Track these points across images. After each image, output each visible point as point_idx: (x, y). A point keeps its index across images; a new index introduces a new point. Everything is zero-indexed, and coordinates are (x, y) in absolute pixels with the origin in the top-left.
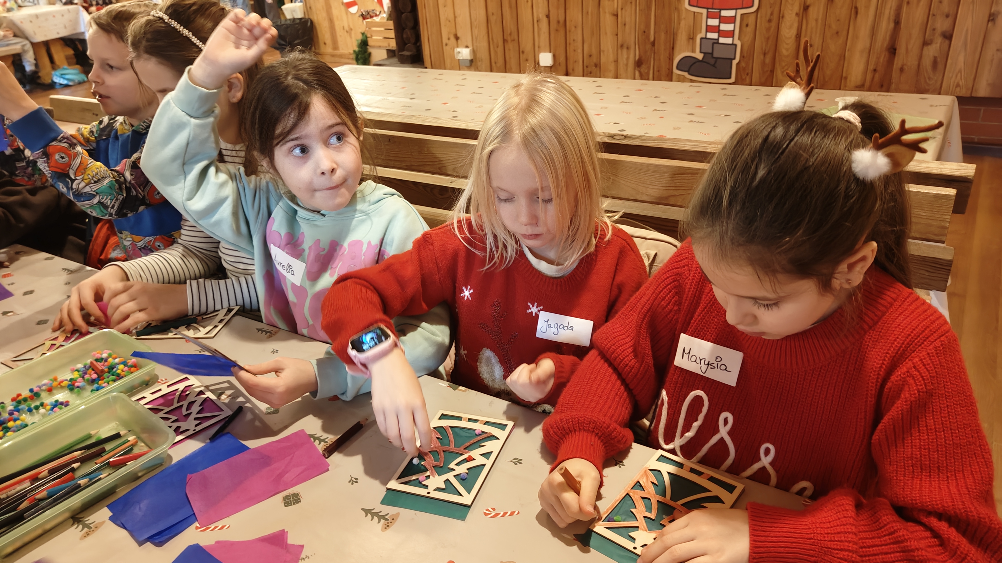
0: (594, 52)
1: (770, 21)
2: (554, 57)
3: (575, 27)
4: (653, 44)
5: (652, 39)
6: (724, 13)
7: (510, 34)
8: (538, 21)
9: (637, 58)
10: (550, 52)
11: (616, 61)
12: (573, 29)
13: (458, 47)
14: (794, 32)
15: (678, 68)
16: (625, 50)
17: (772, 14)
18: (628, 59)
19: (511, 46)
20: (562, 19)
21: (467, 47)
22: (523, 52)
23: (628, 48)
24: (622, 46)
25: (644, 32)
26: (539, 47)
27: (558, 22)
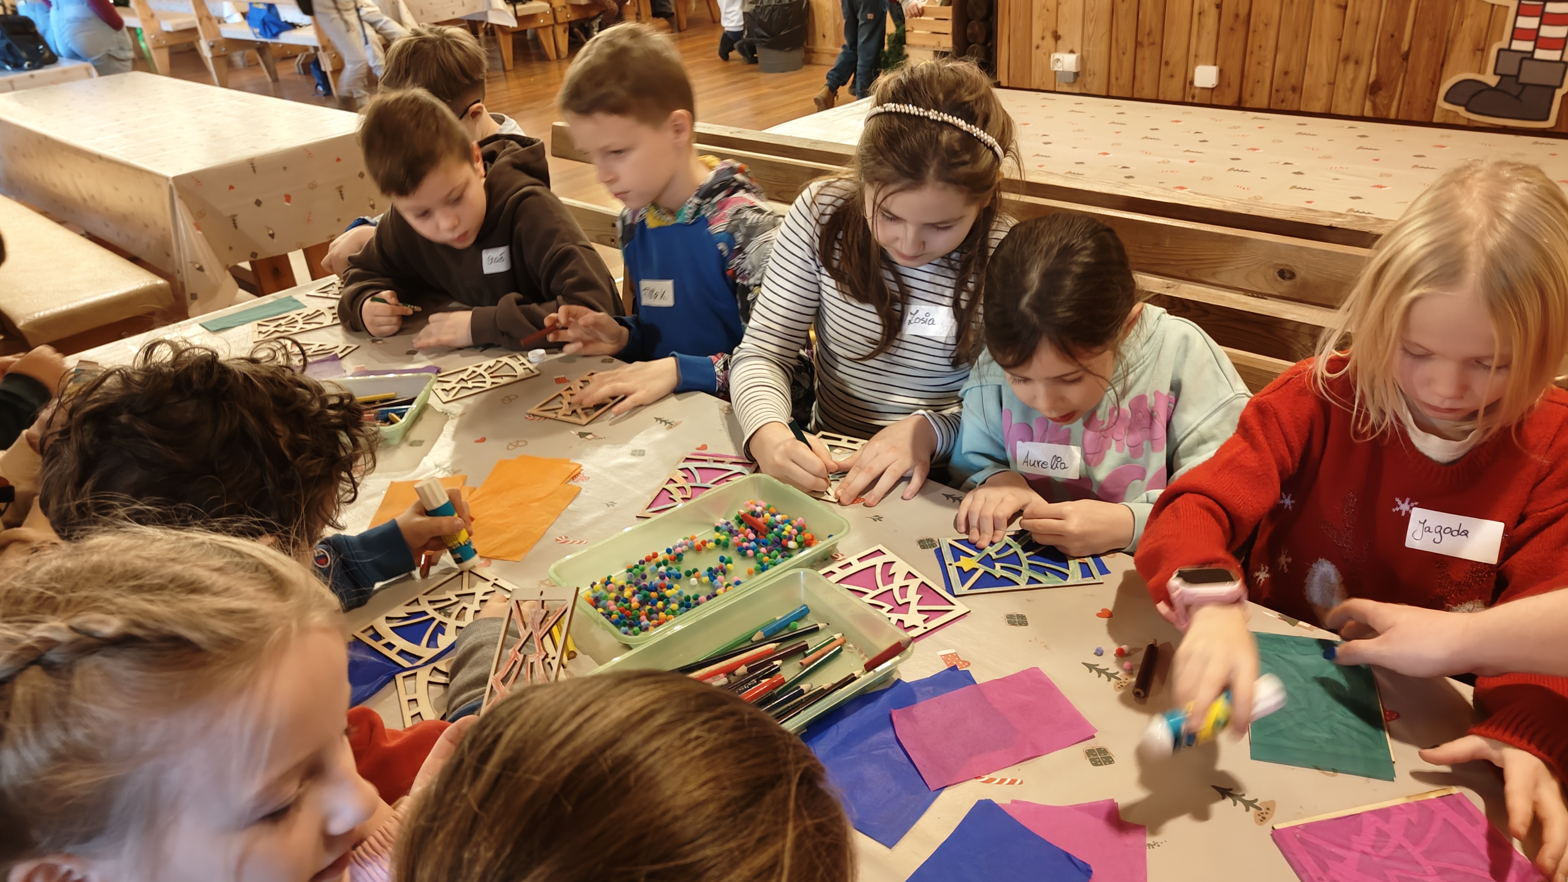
0: (1294, 66)
2: (1221, 72)
3: (1266, 25)
4: (1406, 57)
5: (1405, 47)
7: (1149, 34)
8: (1200, 14)
9: (1371, 80)
10: (1215, 65)
11: (1332, 84)
12: (1262, 26)
13: (1056, 51)
15: (1446, 99)
16: (1351, 67)
18: (1354, 81)
19: (1147, 52)
20: (1243, 11)
21: (1072, 52)
22: (1167, 63)
23: (1357, 62)
24: (1347, 59)
25: (1392, 36)
26: (1196, 56)
27: (1237, 16)
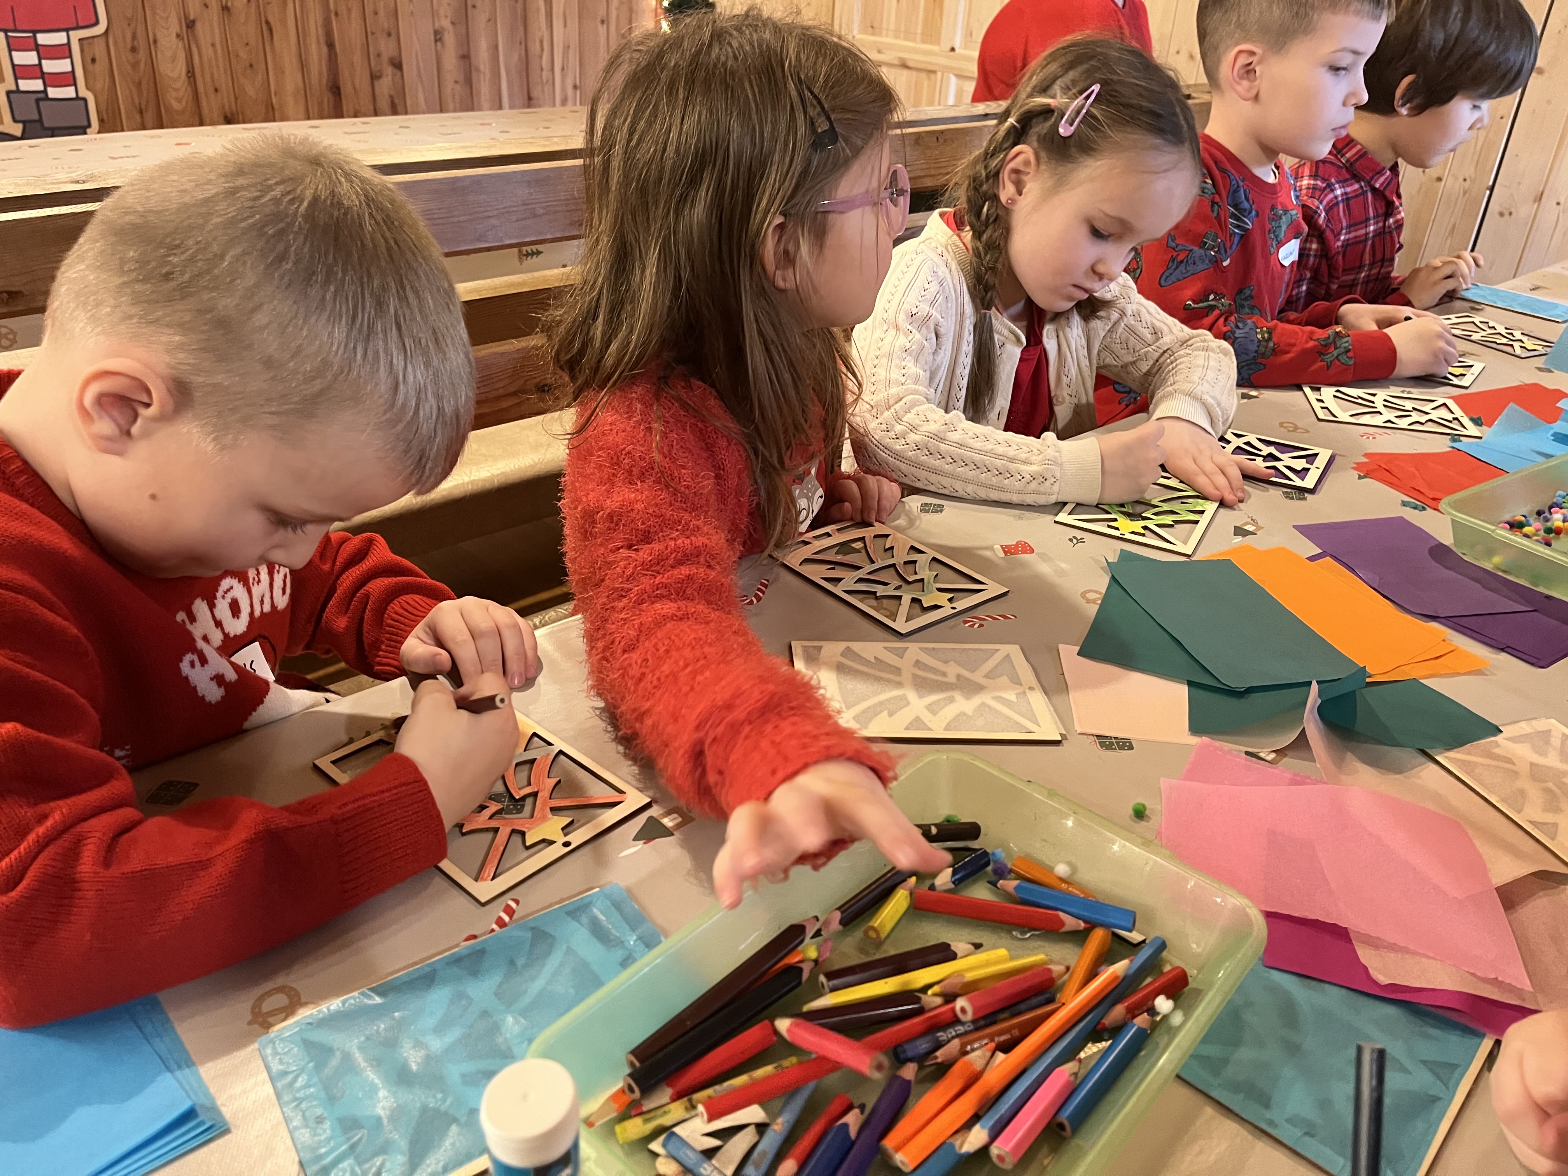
1: (134, 50)
6: (43, 39)
14: (181, 68)
17: (134, 37)
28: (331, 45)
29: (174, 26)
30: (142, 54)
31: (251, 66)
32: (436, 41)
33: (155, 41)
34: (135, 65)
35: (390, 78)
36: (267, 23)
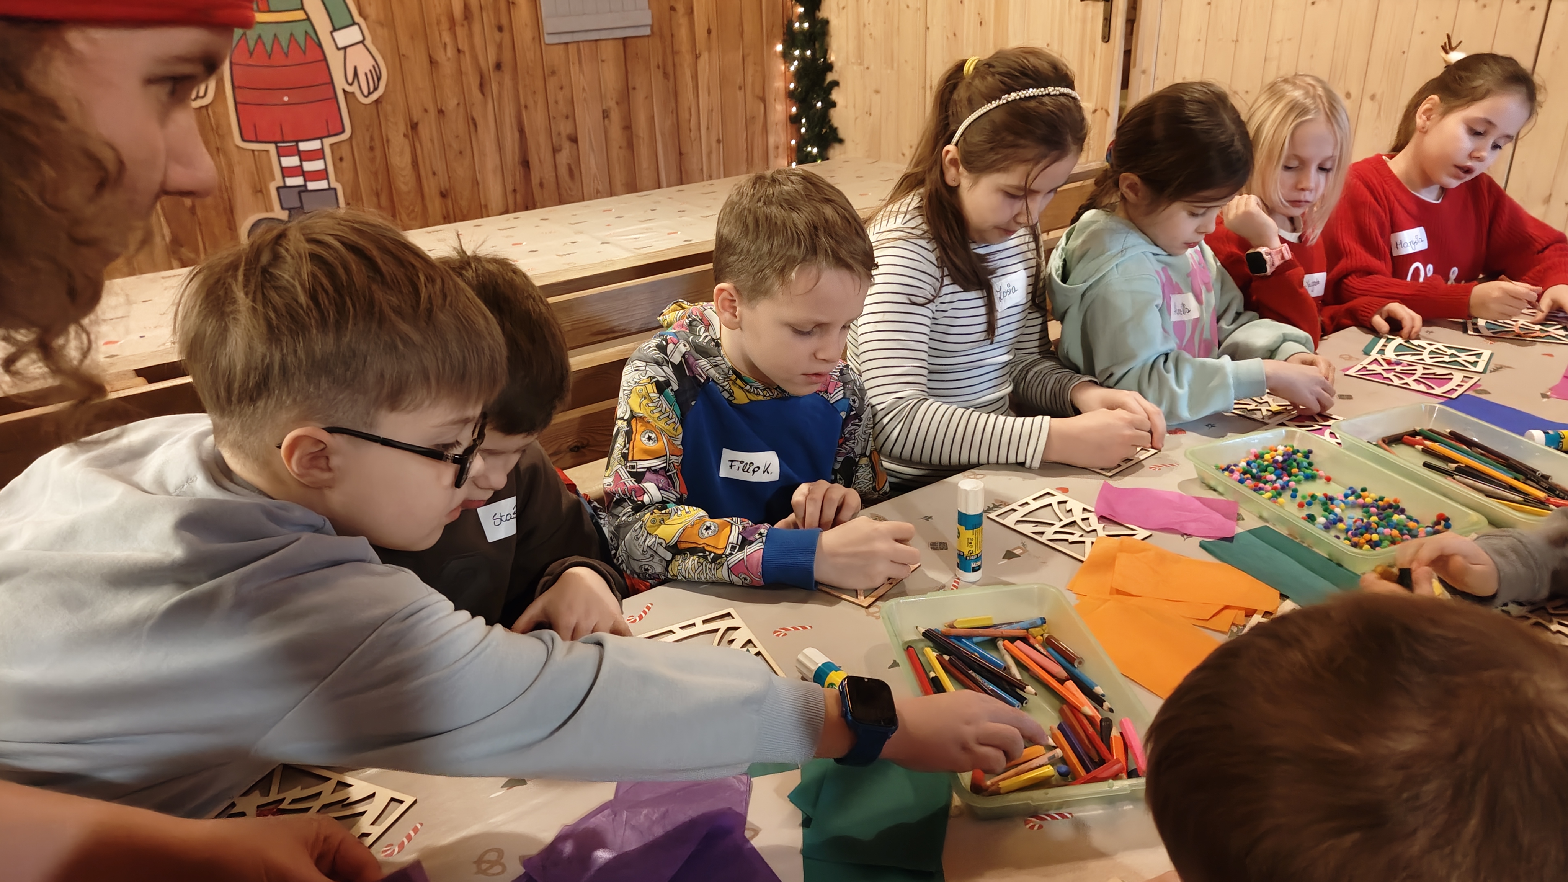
1: (372, 149)
14: (407, 158)
17: (372, 139)
28: (521, 131)
29: (402, 128)
30: (378, 153)
31: (461, 152)
32: (604, 118)
33: (388, 141)
34: (373, 160)
35: (568, 150)
36: (473, 119)
